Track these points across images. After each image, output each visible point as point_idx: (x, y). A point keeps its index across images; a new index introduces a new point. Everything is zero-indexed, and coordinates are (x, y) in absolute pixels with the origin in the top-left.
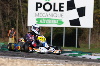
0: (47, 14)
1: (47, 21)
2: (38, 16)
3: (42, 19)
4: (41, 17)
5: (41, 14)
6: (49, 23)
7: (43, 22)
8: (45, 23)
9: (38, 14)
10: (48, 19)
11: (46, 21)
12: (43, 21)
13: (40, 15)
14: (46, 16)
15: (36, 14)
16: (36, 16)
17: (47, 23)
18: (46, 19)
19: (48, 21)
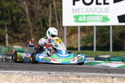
0: (87, 9)
1: (88, 18)
2: (76, 12)
3: (82, 16)
4: (80, 13)
5: (79, 9)
6: (90, 21)
7: (83, 20)
8: (86, 21)
9: (76, 9)
10: (89, 15)
11: (86, 18)
12: (83, 18)
13: (79, 11)
14: (86, 11)
15: (73, 9)
16: (74, 12)
17: (89, 21)
18: (87, 16)
19: (90, 18)
